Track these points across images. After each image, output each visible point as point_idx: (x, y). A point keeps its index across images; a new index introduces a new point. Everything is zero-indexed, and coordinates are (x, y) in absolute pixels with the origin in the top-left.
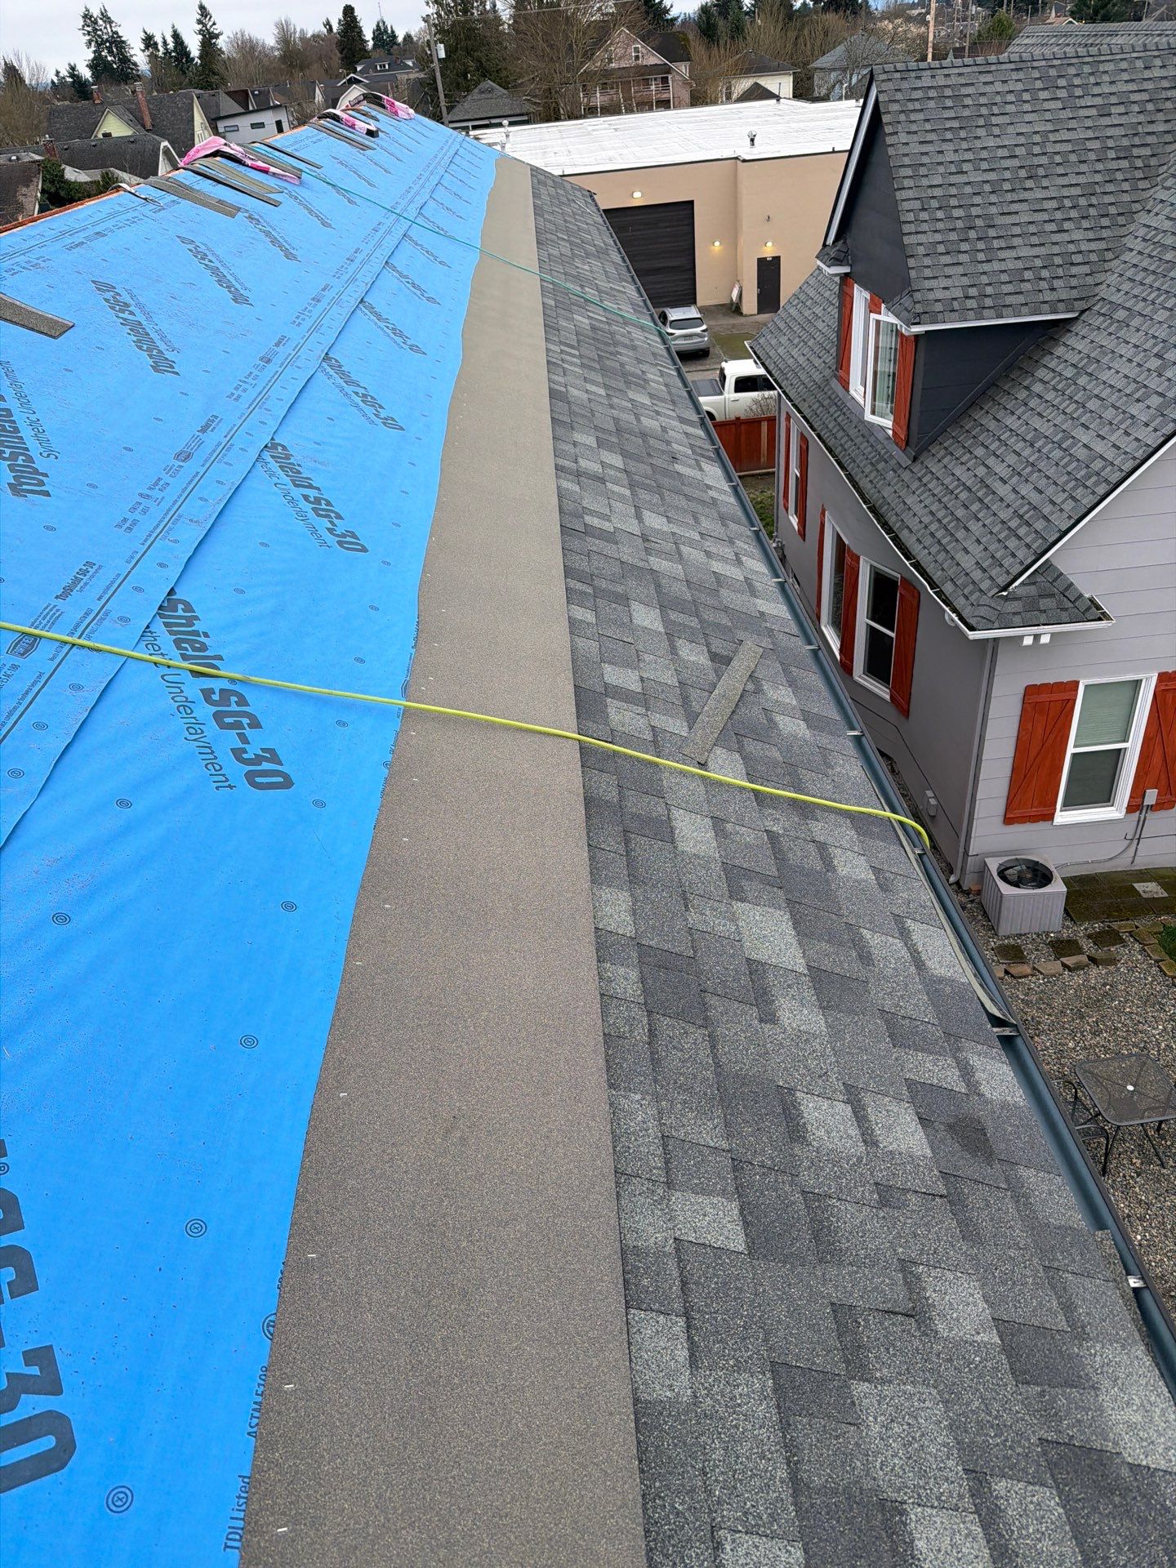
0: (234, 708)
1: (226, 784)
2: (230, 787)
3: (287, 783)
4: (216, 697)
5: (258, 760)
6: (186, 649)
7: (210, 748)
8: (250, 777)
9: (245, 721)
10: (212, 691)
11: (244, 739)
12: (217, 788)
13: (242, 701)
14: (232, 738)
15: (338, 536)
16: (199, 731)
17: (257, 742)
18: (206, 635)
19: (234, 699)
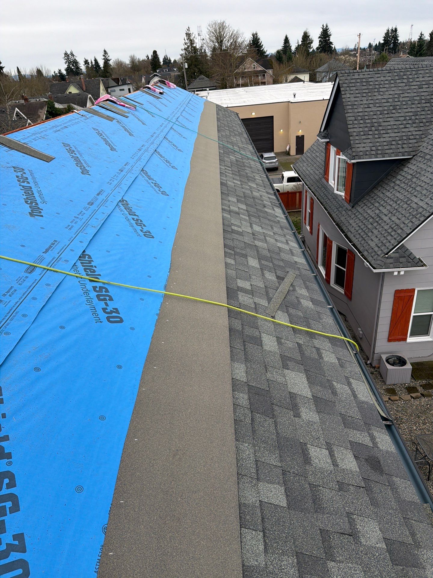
0: (104, 293)
1: (99, 321)
2: (101, 322)
3: (121, 321)
4: (98, 289)
5: (111, 312)
6: (88, 272)
7: (94, 308)
8: (108, 318)
9: (108, 298)
10: (96, 287)
11: (106, 304)
12: (96, 322)
13: (107, 291)
14: (102, 304)
15: (144, 232)
16: (91, 301)
17: (111, 306)
18: (95, 267)
19: (104, 290)
